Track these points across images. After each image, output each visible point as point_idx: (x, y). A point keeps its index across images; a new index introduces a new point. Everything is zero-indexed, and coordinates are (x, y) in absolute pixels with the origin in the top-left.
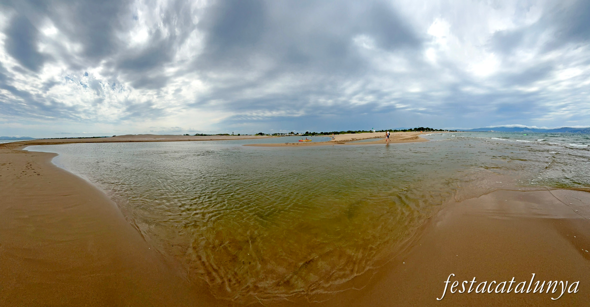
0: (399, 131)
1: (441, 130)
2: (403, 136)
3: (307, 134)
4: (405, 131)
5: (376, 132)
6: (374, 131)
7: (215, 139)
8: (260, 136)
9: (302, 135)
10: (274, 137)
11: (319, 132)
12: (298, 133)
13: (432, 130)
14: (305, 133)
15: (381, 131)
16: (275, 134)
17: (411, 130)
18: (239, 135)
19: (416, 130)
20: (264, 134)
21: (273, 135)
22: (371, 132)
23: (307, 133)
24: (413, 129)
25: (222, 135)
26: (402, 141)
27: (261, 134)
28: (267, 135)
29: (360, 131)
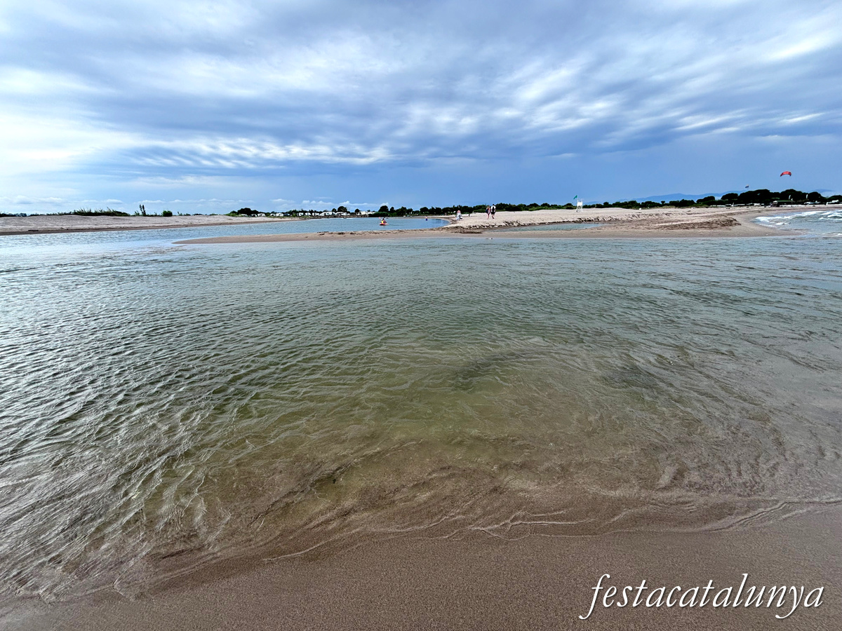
0: (663, 205)
2: (673, 217)
3: (384, 212)
4: (683, 204)
5: (585, 207)
6: (580, 204)
7: (86, 227)
8: (245, 219)
9: (370, 216)
10: (287, 219)
11: (417, 208)
12: (357, 211)
13: (815, 197)
14: (377, 210)
15: (599, 206)
16: (293, 214)
17: (709, 202)
18: (168, 214)
19: (730, 199)
20: (256, 212)
21: (286, 215)
22: (569, 207)
23: (384, 208)
24: (718, 198)
25: (90, 214)
26: (664, 231)
27: (247, 212)
28: (267, 215)
29: (535, 205)
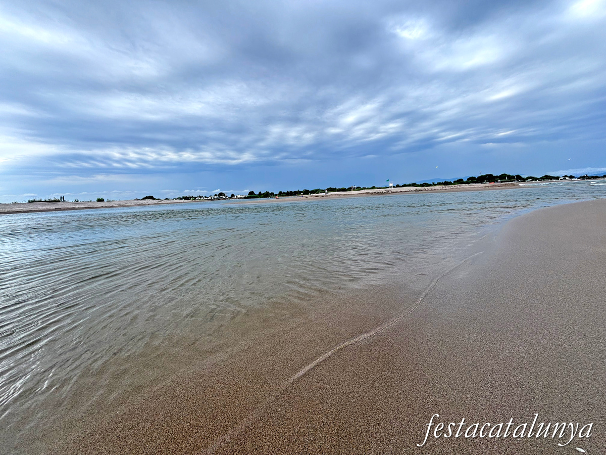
0: (433, 185)
1: (547, 178)
4: (446, 183)
12: (233, 195)
13: (519, 178)
14: (247, 194)
17: (460, 182)
19: (471, 181)
23: (252, 193)
24: (465, 180)
27: (151, 198)
